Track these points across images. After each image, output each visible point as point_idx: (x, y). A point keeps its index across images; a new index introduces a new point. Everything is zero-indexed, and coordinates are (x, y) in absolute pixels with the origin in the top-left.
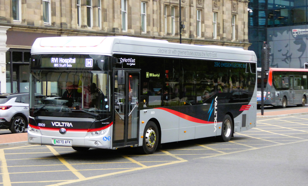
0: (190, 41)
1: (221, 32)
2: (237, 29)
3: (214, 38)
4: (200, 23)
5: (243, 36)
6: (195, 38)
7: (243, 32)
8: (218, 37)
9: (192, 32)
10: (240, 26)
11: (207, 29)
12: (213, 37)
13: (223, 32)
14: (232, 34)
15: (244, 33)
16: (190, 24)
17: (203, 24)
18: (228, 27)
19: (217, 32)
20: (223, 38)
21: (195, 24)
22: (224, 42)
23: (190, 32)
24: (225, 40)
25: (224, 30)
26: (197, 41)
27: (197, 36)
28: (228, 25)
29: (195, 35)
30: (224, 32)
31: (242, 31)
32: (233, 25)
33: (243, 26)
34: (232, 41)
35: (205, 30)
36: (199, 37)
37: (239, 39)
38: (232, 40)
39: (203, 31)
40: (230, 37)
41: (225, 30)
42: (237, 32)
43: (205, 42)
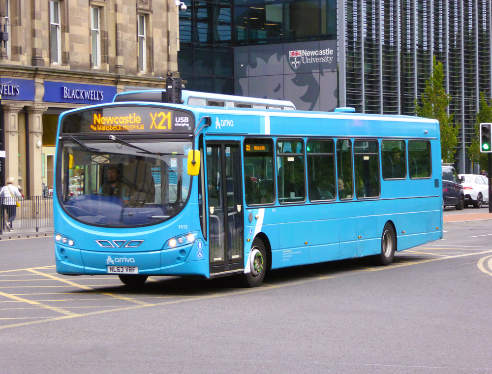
0: (34, 72)
1: (112, 54)
2: (150, 48)
3: (95, 68)
4: (59, 32)
5: (165, 63)
6: (46, 66)
7: (166, 56)
8: (103, 64)
9: (37, 51)
10: (159, 41)
11: (75, 44)
12: (91, 65)
13: (117, 54)
14: (139, 60)
15: (169, 56)
16: (34, 33)
17: (66, 34)
18: (129, 43)
19: (101, 54)
20: (117, 67)
21: (45, 33)
22: (119, 77)
23: (34, 51)
24: (121, 72)
25: (120, 48)
26: (51, 74)
27: (50, 62)
28: (128, 37)
29: (46, 60)
30: (120, 52)
31: (163, 51)
32: (142, 37)
33: (165, 40)
34: (139, 75)
35: (72, 48)
36: (57, 64)
37: (155, 69)
38: (138, 72)
39: (67, 49)
40: (134, 65)
41: (122, 50)
42: (150, 54)
43: (71, 75)
